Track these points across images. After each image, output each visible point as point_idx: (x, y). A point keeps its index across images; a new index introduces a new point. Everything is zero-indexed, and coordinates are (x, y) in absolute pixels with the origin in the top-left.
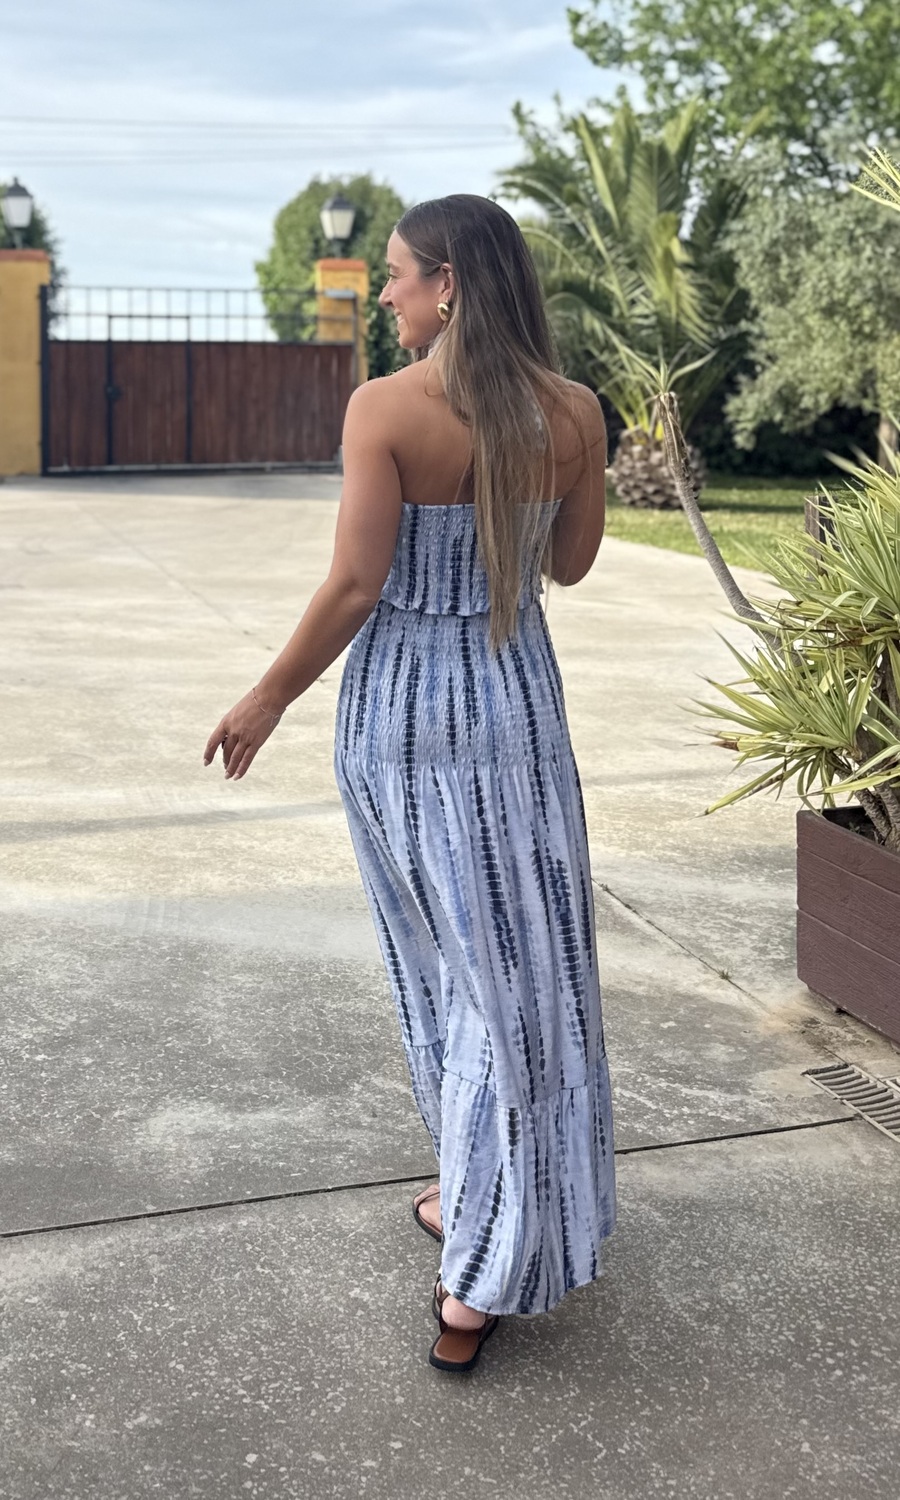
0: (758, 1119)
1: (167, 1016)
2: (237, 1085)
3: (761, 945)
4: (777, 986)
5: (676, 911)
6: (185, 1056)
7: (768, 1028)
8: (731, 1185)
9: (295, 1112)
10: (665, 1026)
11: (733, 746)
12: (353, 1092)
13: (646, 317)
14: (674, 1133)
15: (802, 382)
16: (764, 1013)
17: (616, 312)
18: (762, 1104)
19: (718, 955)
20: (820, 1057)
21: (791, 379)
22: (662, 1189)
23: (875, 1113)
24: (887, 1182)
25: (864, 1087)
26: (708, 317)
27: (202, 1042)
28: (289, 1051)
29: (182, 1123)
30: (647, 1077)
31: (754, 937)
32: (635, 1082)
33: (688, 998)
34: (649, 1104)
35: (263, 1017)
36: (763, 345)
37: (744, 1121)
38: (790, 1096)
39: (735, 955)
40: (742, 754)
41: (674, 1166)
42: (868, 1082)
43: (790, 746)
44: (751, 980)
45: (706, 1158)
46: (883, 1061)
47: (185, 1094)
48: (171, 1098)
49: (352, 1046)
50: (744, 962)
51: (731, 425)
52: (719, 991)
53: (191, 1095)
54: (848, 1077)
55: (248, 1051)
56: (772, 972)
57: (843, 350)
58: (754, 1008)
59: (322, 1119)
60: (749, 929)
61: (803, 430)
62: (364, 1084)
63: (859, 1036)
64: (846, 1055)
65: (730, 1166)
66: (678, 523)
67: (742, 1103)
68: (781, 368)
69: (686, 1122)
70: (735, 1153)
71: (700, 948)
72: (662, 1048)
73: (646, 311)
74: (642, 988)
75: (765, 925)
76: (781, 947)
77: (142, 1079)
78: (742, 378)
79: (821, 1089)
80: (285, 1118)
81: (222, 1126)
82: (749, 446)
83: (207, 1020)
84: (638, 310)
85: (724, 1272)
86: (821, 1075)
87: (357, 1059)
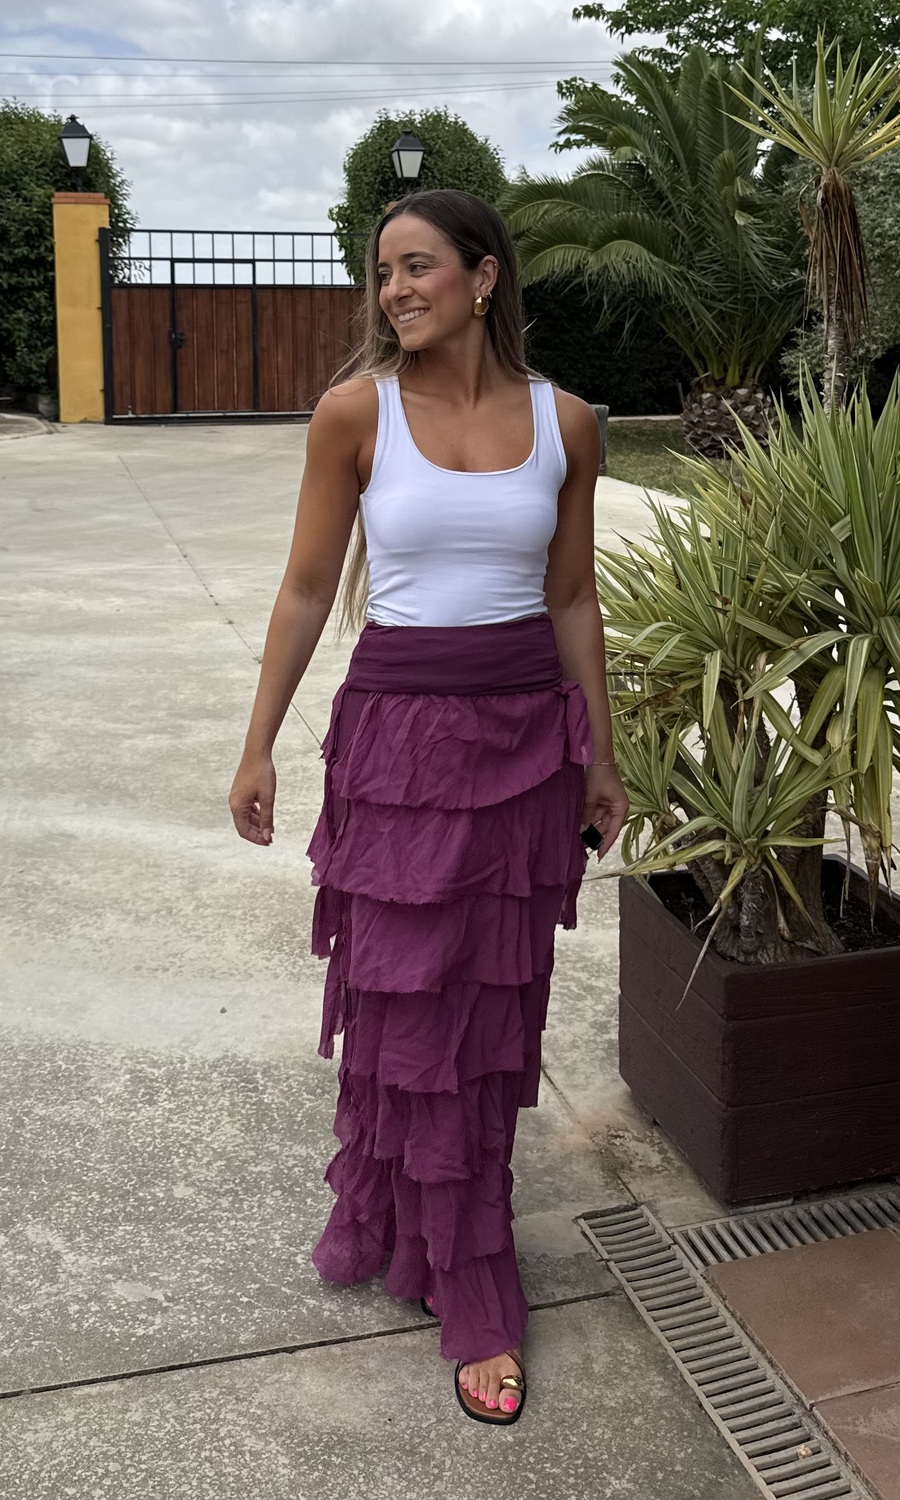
4: (599, 1081)
7: (563, 1145)
16: (566, 1121)
20: (607, 1192)
44: (571, 1071)
58: (557, 1114)
63: (668, 1160)
64: (640, 1189)
87: (27, 1194)
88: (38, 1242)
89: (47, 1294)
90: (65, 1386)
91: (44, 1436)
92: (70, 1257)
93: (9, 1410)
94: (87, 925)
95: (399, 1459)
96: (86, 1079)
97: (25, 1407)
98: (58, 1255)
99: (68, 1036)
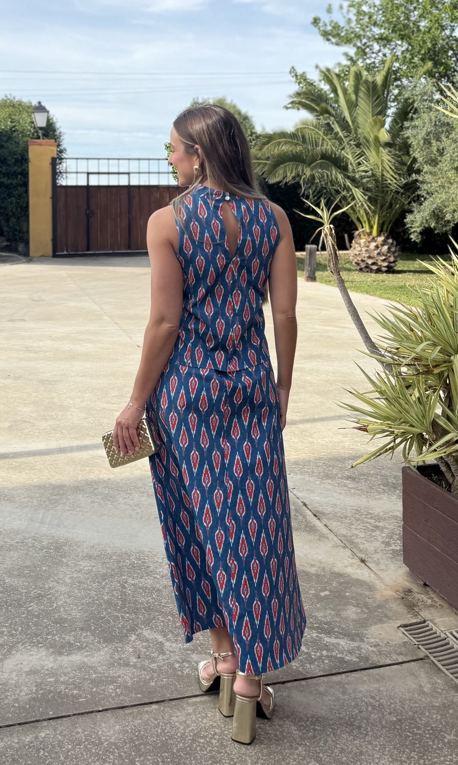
0: (367, 659)
1: (34, 589)
2: (63, 636)
3: (387, 540)
4: (392, 567)
6: (38, 617)
7: (383, 596)
9: (92, 656)
10: (322, 594)
12: (130, 641)
16: (382, 585)
18: (371, 648)
19: (361, 546)
20: (410, 616)
23: (437, 654)
24: (437, 704)
25: (433, 636)
27: (50, 607)
28: (99, 613)
29: (25, 663)
31: (384, 535)
33: (340, 575)
35: (90, 590)
37: (358, 660)
38: (388, 643)
39: (370, 547)
42: (436, 633)
44: (378, 563)
45: (331, 687)
46: (446, 619)
47: (31, 642)
48: (22, 645)
49: (137, 609)
50: (376, 552)
52: (358, 571)
53: (34, 643)
54: (425, 629)
55: (76, 613)
56: (391, 558)
58: (377, 582)
59: (107, 660)
60: (381, 529)
62: (138, 635)
63: (435, 602)
64: (425, 614)
65: (344, 693)
67: (359, 648)
69: (323, 661)
70: (349, 683)
71: (352, 542)
74: (314, 569)
75: (391, 527)
76: (399, 542)
77: (9, 632)
79: (408, 637)
80: (86, 659)
81: (47, 665)
83: (57, 591)
86: (409, 628)
87: (138, 618)
88: (151, 637)
89: (162, 659)
90: (184, 698)
91: (182, 718)
92: (167, 644)
93: (162, 708)
94: (126, 498)
95: (346, 727)
96: (148, 567)
97: (169, 707)
98: (161, 643)
99: (133, 548)
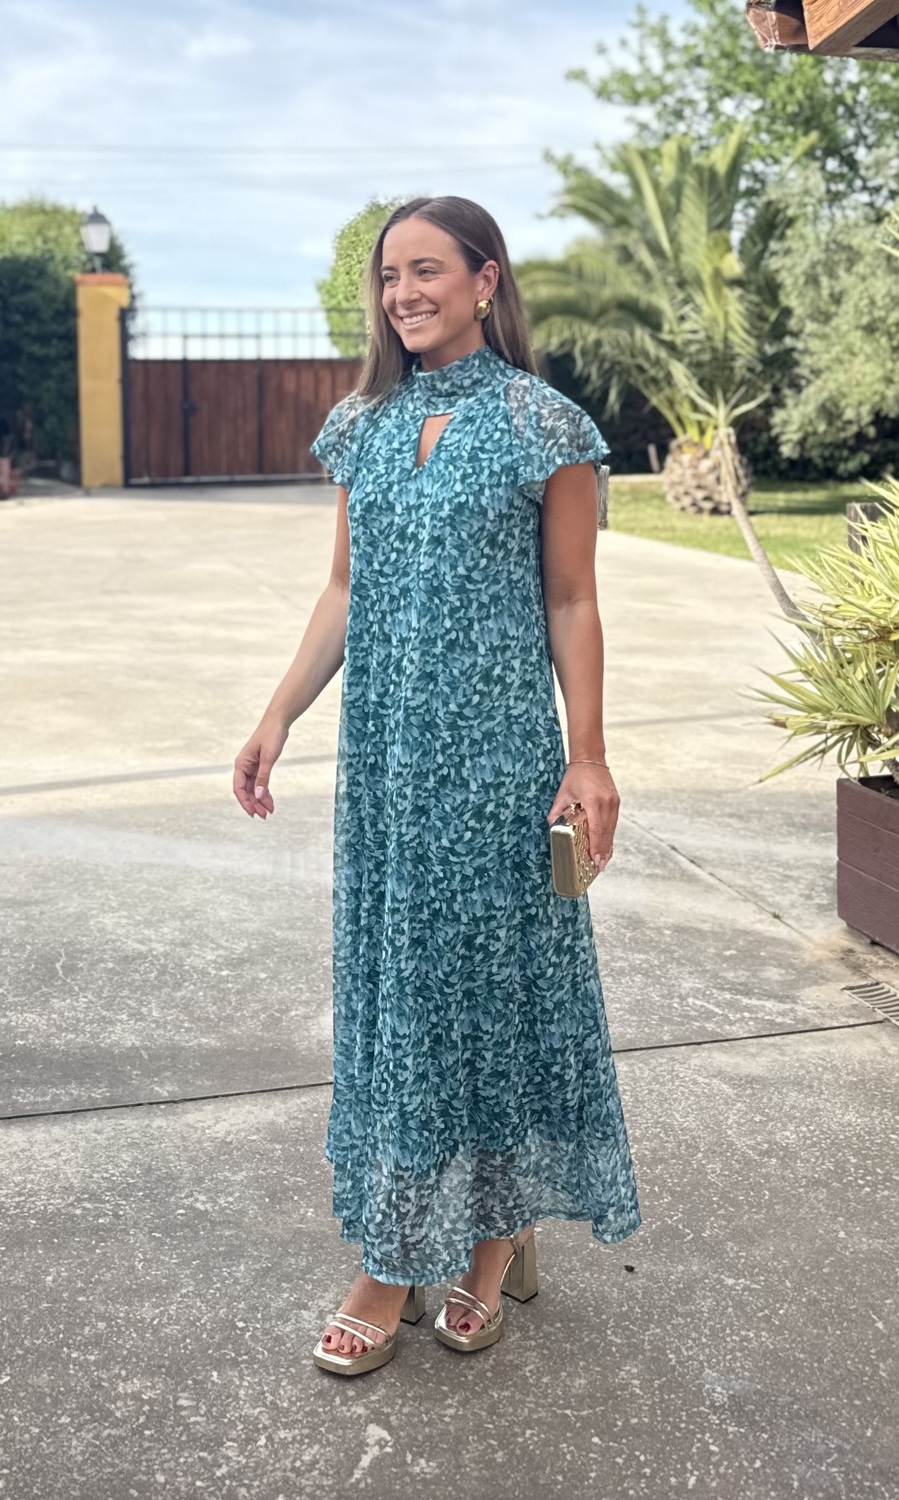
0: (805, 1021)
4: (820, 924)
5: (734, 866)
7: (813, 956)
8: (783, 1066)
11: (783, 725)
13: (694, 332)
14: (737, 1030)
15: (844, 396)
16: (810, 944)
17: (666, 327)
18: (808, 1011)
19: (770, 900)
20: (856, 977)
21: (835, 393)
22: (729, 1069)
25: (892, 999)
26: (755, 332)
30: (714, 991)
31: (801, 886)
32: (704, 994)
33: (746, 933)
34: (717, 1010)
36: (808, 360)
37: (794, 1023)
38: (832, 1005)
40: (789, 732)
41: (738, 1053)
42: (896, 995)
43: (831, 724)
44: (799, 919)
45: (764, 1048)
51: (777, 437)
52: (772, 928)
54: (879, 992)
56: (816, 913)
57: (883, 365)
58: (801, 941)
61: (845, 441)
63: (890, 962)
64: (878, 976)
65: (783, 1054)
66: (727, 528)
67: (792, 1010)
68: (826, 381)
69: (747, 1023)
70: (787, 1045)
72: (725, 970)
73: (695, 327)
74: (707, 925)
78: (787, 392)
79: (856, 1000)
82: (795, 455)
84: (687, 326)
85: (779, 1125)
86: (857, 990)
